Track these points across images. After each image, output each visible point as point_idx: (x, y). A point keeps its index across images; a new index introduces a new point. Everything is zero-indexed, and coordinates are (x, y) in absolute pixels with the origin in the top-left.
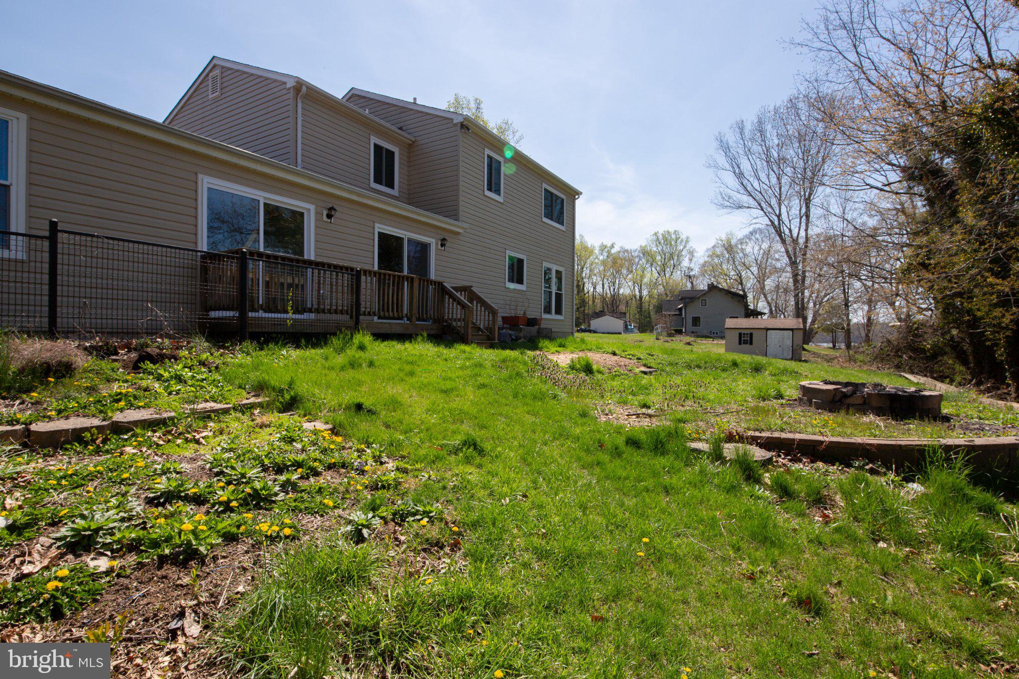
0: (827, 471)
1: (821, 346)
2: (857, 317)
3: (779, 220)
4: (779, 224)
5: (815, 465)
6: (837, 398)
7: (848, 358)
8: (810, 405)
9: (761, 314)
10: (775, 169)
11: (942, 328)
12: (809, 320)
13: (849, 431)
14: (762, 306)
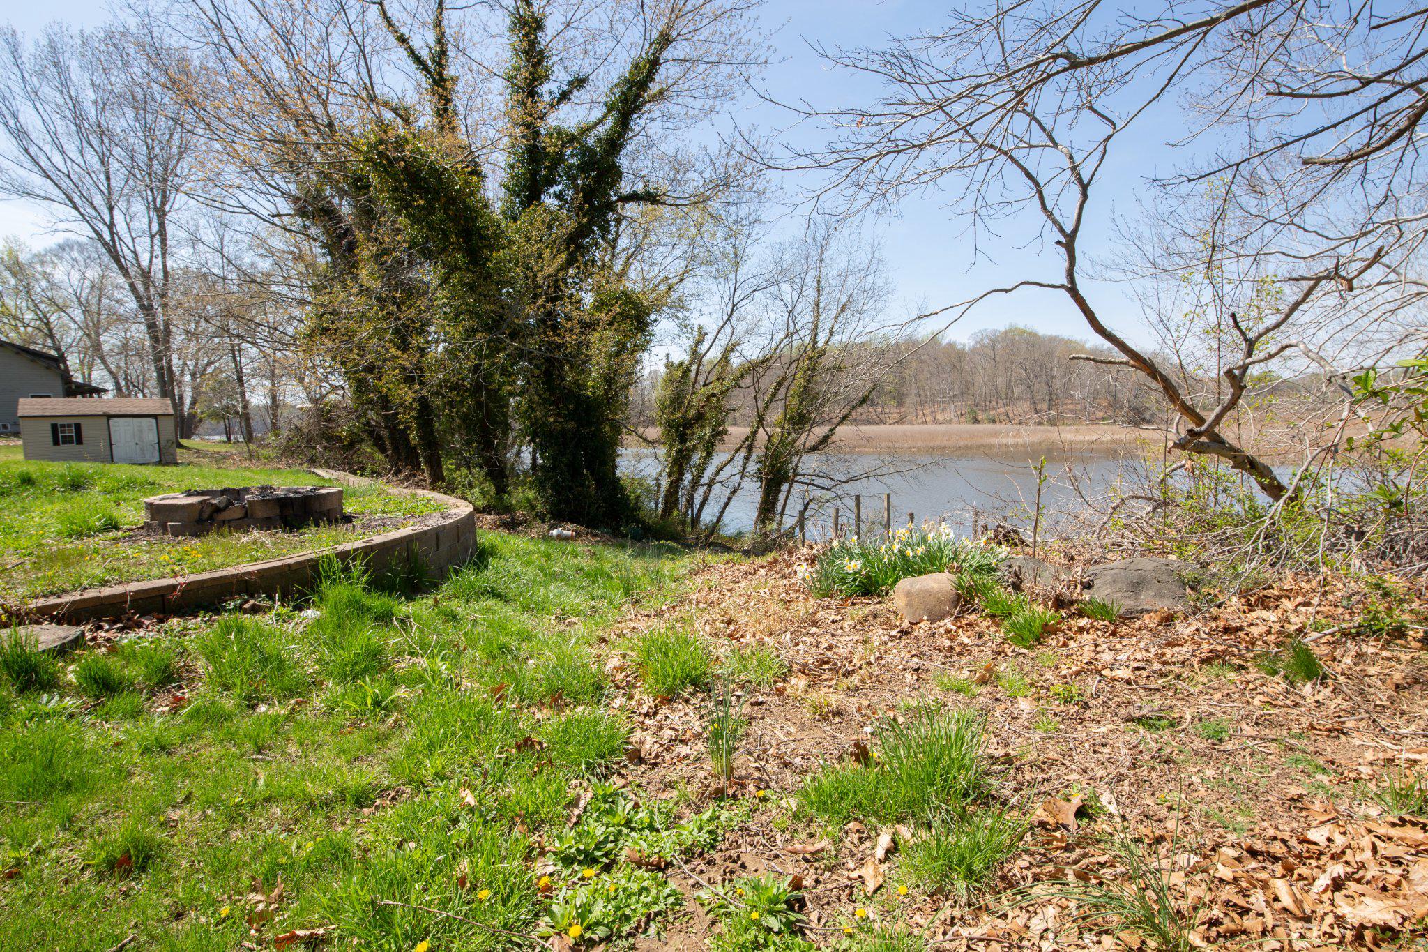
0: (185, 628)
1: (209, 440)
2: (258, 398)
3: (112, 233)
4: (113, 240)
5: (165, 626)
6: (205, 515)
7: (246, 455)
8: (165, 532)
9: (98, 391)
10: (95, 142)
11: (356, 411)
12: (188, 401)
13: (218, 560)
14: (99, 376)
